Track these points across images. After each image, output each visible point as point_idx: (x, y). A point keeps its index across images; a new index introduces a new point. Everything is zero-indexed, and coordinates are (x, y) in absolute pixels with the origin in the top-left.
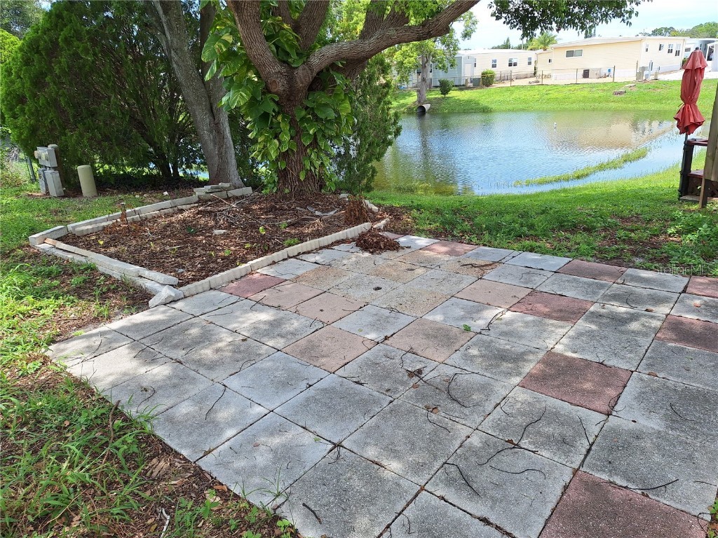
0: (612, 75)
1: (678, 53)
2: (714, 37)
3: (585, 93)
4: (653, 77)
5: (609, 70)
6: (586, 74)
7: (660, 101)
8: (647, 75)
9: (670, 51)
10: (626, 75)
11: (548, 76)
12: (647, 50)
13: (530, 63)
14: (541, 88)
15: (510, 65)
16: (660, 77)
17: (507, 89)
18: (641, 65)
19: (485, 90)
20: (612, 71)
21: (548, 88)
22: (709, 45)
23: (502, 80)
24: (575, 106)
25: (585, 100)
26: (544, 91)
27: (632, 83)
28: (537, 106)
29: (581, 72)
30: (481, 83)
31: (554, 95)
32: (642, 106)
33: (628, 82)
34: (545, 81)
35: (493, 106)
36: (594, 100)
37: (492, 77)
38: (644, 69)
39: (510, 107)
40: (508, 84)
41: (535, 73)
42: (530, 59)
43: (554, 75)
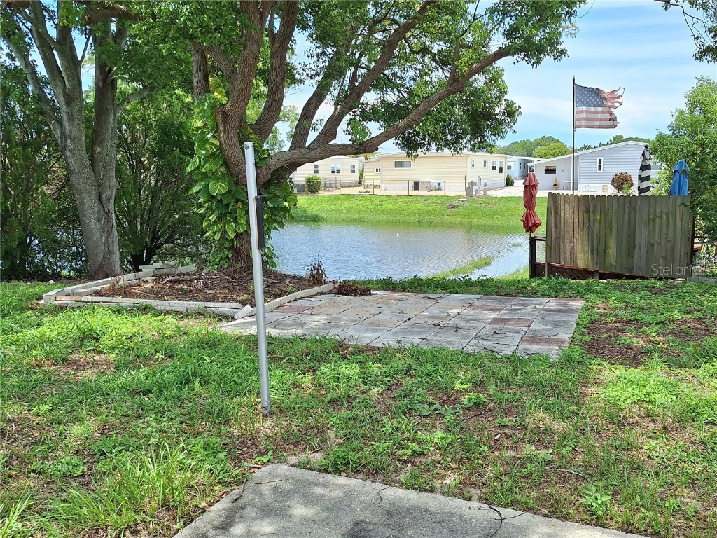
0: (443, 188)
1: (501, 170)
2: (530, 156)
3: (419, 205)
4: (481, 193)
5: (439, 184)
6: (417, 186)
7: (492, 217)
8: (476, 191)
9: (494, 168)
10: (456, 190)
11: (378, 186)
12: (473, 166)
13: (353, 171)
14: (373, 198)
15: (333, 172)
16: (488, 193)
17: (337, 197)
18: (469, 181)
19: (312, 197)
20: (442, 185)
21: (381, 198)
22: (529, 165)
23: (326, 187)
24: (412, 218)
25: (419, 212)
26: (377, 202)
27: (463, 197)
28: (371, 217)
29: (412, 184)
30: (306, 189)
31: (387, 206)
32: (475, 221)
33: (460, 197)
34: (377, 192)
35: (324, 215)
36: (429, 213)
37: (319, 183)
38: (472, 184)
39: (343, 216)
40: (336, 192)
41: (359, 183)
42: (354, 166)
43: (383, 186)
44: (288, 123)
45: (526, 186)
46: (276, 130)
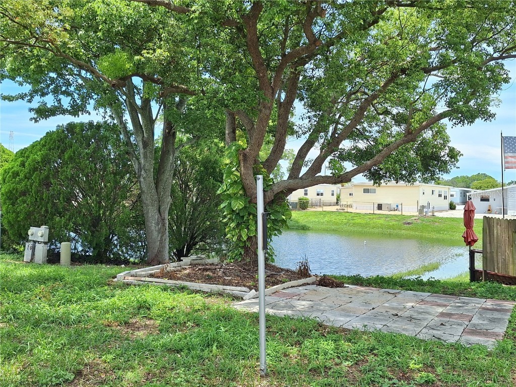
0: (400, 209)
1: (445, 198)
2: (469, 188)
3: (382, 221)
4: (430, 214)
5: (397, 206)
6: (380, 207)
7: (438, 232)
8: (426, 212)
9: (440, 196)
10: (410, 211)
11: (351, 206)
12: (424, 193)
13: (333, 195)
14: (347, 214)
15: (318, 195)
16: (436, 214)
17: (321, 213)
18: (420, 204)
19: (303, 212)
20: (400, 207)
21: (353, 215)
22: (468, 194)
23: (313, 206)
24: (376, 231)
25: (382, 226)
26: (350, 217)
27: (416, 216)
28: (346, 228)
29: (376, 206)
30: (298, 206)
31: (358, 221)
32: (426, 235)
33: (413, 216)
34: (350, 210)
35: (311, 225)
36: (389, 227)
37: (307, 202)
38: (423, 207)
39: (324, 227)
40: (320, 209)
41: (337, 203)
42: (333, 191)
43: (354, 205)
44: (288, 161)
45: (465, 211)
46: (279, 165)
